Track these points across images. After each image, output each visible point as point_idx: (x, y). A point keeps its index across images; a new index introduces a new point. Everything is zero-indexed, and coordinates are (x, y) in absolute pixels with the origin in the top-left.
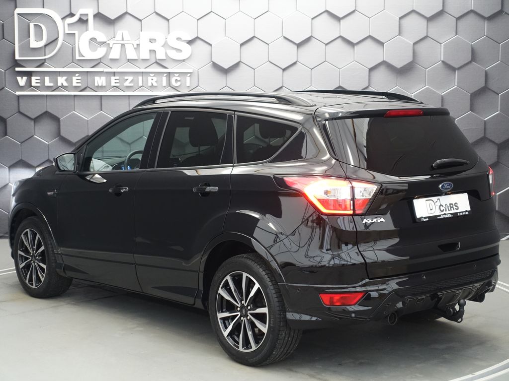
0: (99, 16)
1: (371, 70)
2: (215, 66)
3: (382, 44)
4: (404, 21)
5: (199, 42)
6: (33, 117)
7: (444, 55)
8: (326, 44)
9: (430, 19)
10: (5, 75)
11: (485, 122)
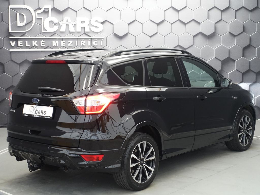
0: (54, 9)
1: (194, 36)
2: (116, 35)
3: (200, 23)
4: (210, 12)
5: (107, 23)
6: (19, 63)
7: (230, 29)
8: (172, 24)
9: (223, 11)
10: (3, 40)
11: (250, 62)
